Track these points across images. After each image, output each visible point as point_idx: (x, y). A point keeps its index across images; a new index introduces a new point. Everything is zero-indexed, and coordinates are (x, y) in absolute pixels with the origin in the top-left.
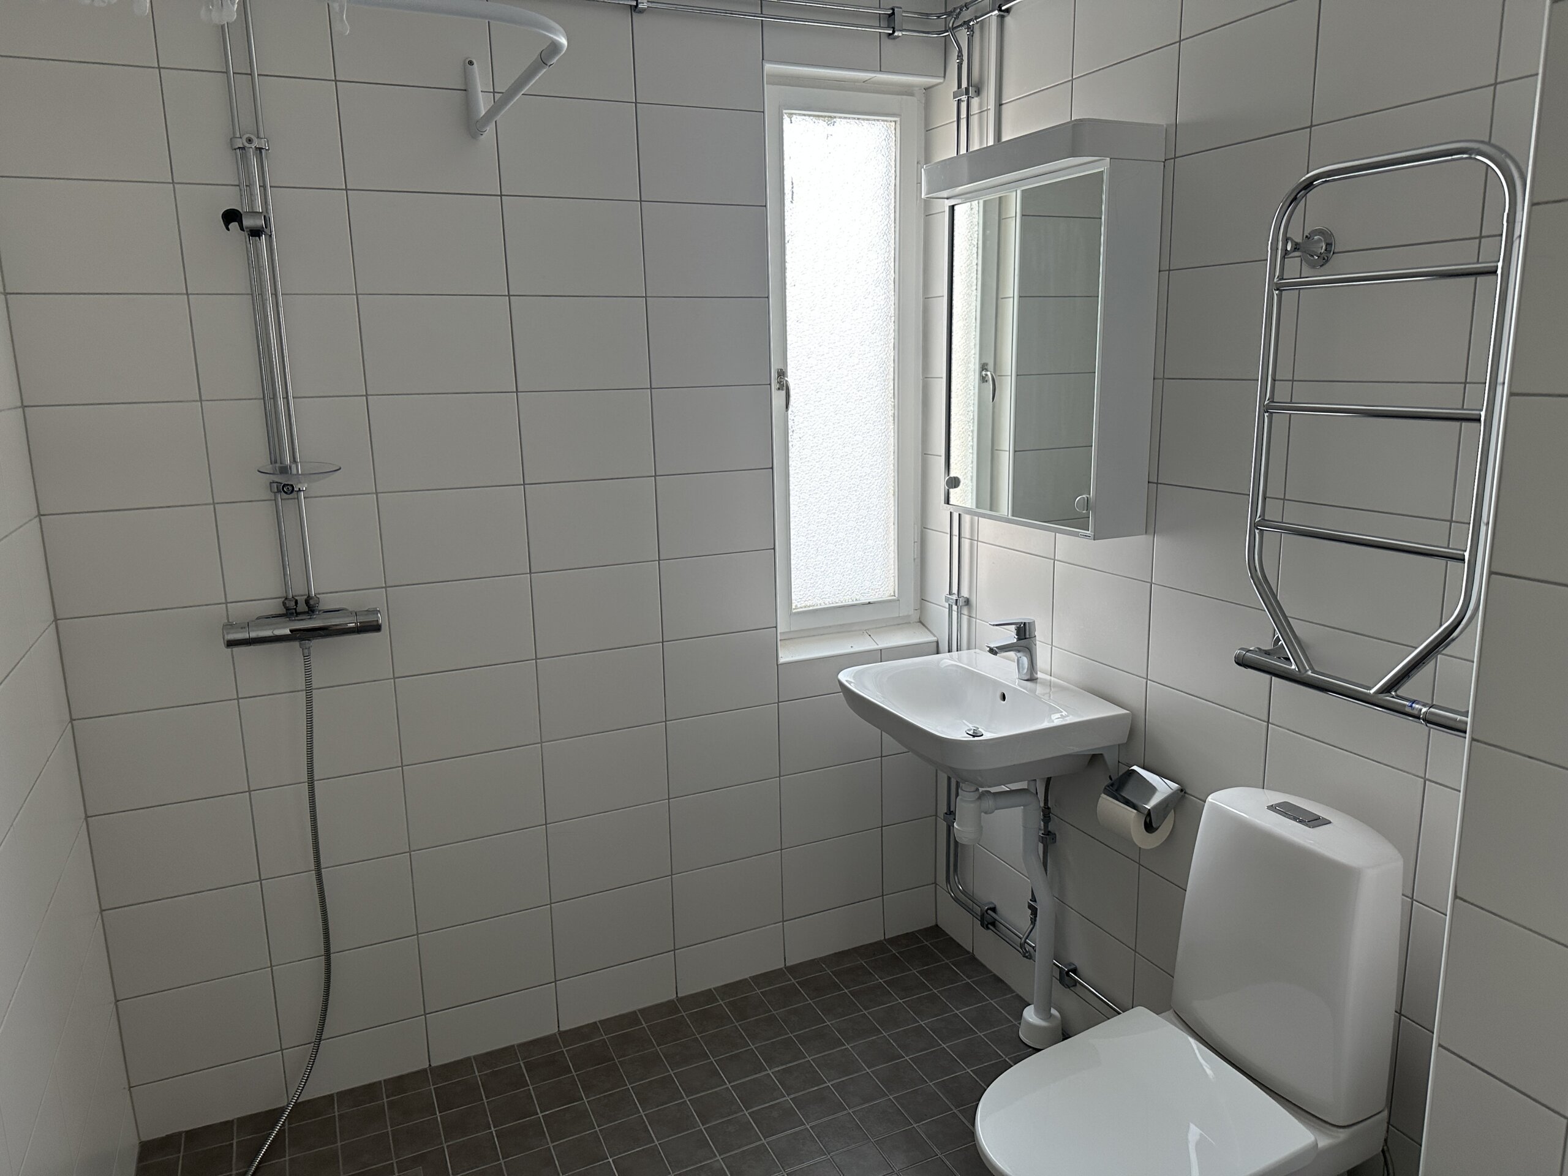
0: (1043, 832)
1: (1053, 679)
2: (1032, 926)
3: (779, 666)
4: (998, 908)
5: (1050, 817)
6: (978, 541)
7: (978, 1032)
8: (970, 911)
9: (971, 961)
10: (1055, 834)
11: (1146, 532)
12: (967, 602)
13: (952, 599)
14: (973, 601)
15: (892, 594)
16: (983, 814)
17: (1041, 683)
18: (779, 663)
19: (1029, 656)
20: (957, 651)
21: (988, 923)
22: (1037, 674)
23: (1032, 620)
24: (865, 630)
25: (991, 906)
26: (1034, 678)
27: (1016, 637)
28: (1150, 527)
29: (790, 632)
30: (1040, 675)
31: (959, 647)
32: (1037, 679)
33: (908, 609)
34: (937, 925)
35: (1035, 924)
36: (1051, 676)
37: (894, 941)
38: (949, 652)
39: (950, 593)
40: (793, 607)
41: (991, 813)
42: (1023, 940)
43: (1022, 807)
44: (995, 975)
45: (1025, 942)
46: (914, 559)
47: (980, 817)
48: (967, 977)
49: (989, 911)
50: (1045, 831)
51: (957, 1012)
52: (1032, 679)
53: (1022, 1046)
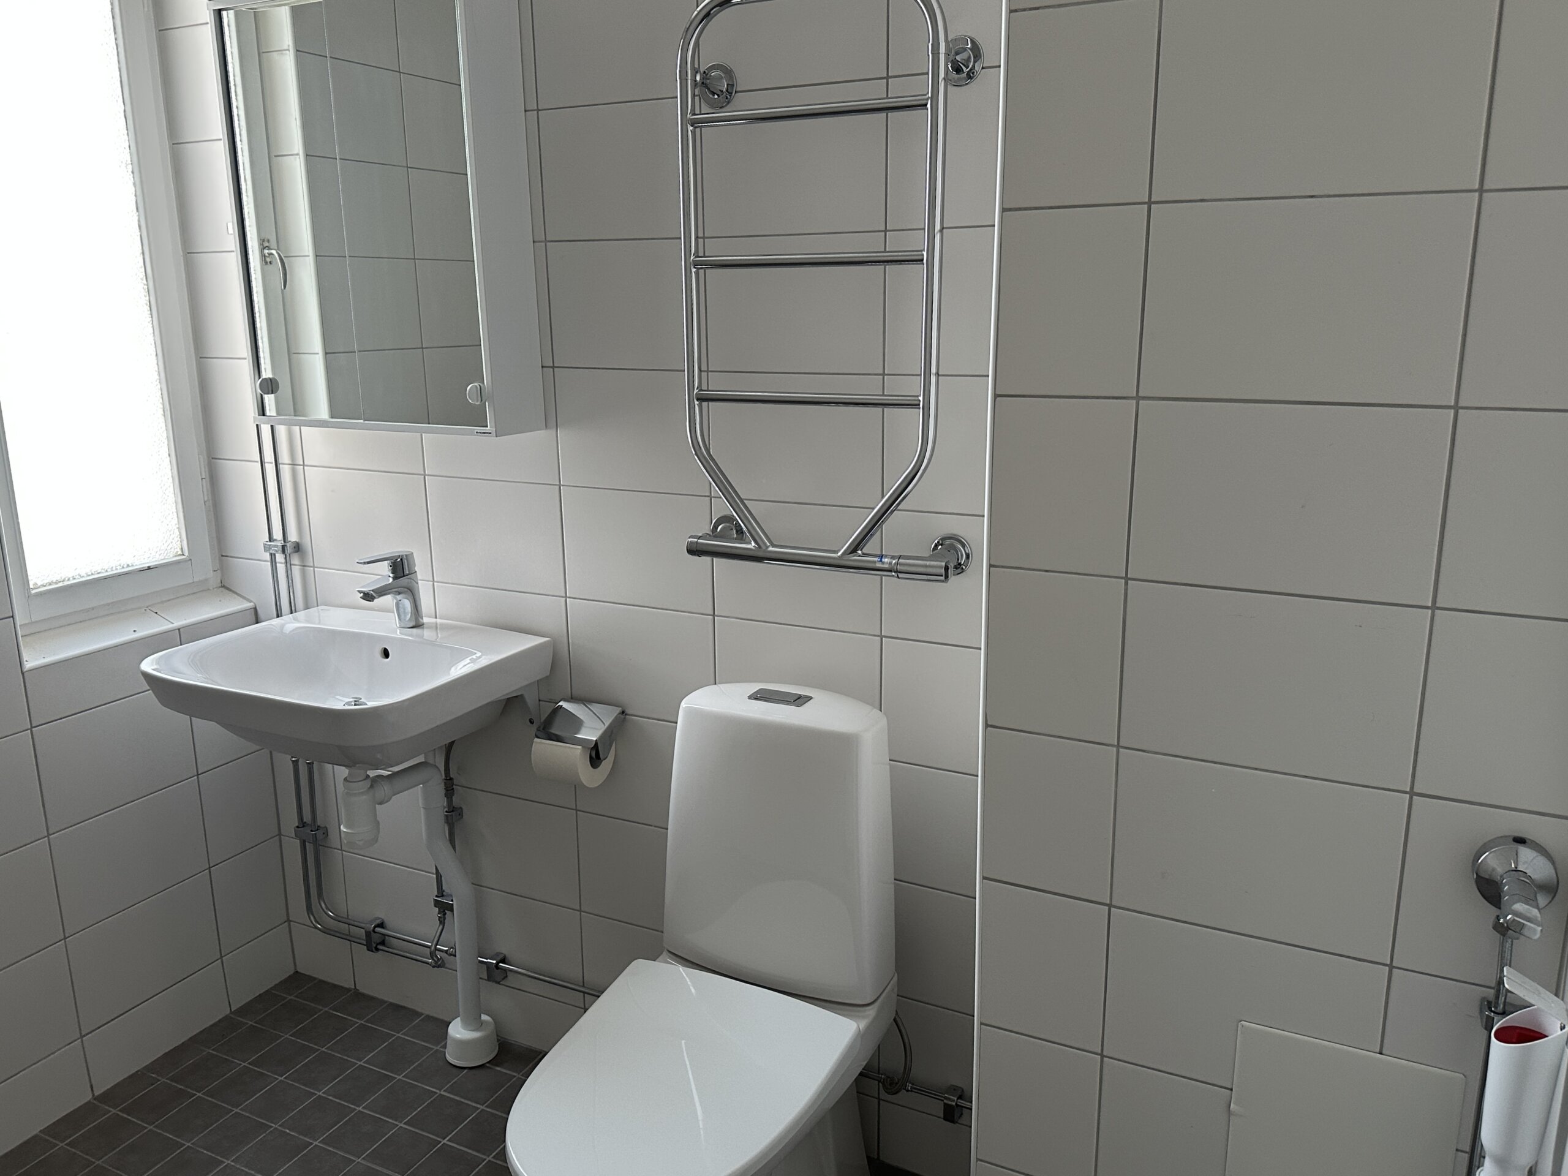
0: (446, 809)
1: (439, 621)
2: (441, 927)
3: (25, 675)
4: (388, 923)
5: (453, 789)
6: (304, 465)
7: (396, 1076)
8: (348, 938)
9: (357, 999)
10: (461, 808)
11: (546, 427)
12: (298, 548)
13: (276, 546)
14: (306, 542)
15: (180, 552)
16: (377, 806)
17: (426, 628)
18: (25, 670)
19: (411, 598)
20: (292, 613)
21: (377, 944)
22: (422, 619)
23: (409, 552)
24: (147, 607)
25: (378, 922)
26: (421, 624)
27: (392, 575)
28: (551, 418)
29: (32, 623)
30: (426, 620)
31: (293, 609)
32: (423, 624)
33: (206, 571)
34: (297, 972)
35: (444, 923)
36: (436, 618)
37: (244, 1010)
38: (278, 617)
39: (271, 539)
40: (31, 586)
41: (387, 802)
42: (433, 948)
43: (421, 786)
44: (391, 1004)
45: (436, 949)
46: (205, 502)
47: (375, 808)
48: (358, 1019)
49: (377, 929)
50: (449, 808)
51: (361, 1063)
52: (418, 625)
53: (454, 1070)
